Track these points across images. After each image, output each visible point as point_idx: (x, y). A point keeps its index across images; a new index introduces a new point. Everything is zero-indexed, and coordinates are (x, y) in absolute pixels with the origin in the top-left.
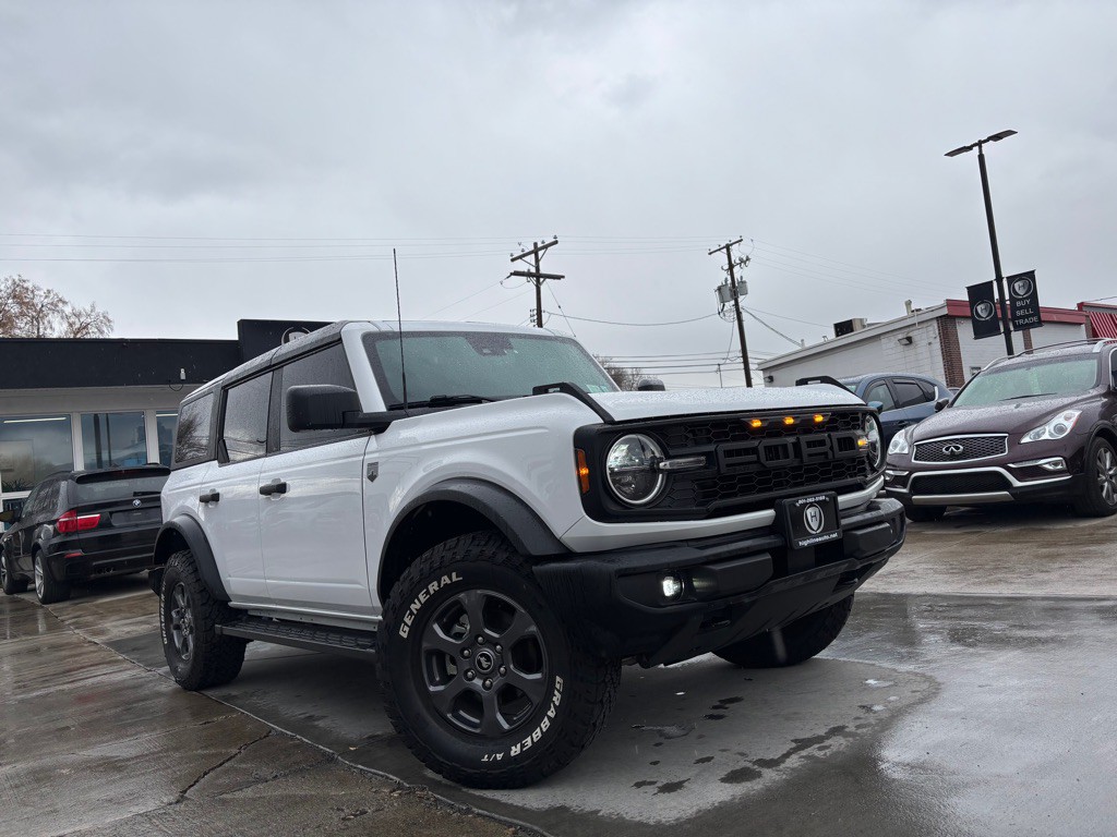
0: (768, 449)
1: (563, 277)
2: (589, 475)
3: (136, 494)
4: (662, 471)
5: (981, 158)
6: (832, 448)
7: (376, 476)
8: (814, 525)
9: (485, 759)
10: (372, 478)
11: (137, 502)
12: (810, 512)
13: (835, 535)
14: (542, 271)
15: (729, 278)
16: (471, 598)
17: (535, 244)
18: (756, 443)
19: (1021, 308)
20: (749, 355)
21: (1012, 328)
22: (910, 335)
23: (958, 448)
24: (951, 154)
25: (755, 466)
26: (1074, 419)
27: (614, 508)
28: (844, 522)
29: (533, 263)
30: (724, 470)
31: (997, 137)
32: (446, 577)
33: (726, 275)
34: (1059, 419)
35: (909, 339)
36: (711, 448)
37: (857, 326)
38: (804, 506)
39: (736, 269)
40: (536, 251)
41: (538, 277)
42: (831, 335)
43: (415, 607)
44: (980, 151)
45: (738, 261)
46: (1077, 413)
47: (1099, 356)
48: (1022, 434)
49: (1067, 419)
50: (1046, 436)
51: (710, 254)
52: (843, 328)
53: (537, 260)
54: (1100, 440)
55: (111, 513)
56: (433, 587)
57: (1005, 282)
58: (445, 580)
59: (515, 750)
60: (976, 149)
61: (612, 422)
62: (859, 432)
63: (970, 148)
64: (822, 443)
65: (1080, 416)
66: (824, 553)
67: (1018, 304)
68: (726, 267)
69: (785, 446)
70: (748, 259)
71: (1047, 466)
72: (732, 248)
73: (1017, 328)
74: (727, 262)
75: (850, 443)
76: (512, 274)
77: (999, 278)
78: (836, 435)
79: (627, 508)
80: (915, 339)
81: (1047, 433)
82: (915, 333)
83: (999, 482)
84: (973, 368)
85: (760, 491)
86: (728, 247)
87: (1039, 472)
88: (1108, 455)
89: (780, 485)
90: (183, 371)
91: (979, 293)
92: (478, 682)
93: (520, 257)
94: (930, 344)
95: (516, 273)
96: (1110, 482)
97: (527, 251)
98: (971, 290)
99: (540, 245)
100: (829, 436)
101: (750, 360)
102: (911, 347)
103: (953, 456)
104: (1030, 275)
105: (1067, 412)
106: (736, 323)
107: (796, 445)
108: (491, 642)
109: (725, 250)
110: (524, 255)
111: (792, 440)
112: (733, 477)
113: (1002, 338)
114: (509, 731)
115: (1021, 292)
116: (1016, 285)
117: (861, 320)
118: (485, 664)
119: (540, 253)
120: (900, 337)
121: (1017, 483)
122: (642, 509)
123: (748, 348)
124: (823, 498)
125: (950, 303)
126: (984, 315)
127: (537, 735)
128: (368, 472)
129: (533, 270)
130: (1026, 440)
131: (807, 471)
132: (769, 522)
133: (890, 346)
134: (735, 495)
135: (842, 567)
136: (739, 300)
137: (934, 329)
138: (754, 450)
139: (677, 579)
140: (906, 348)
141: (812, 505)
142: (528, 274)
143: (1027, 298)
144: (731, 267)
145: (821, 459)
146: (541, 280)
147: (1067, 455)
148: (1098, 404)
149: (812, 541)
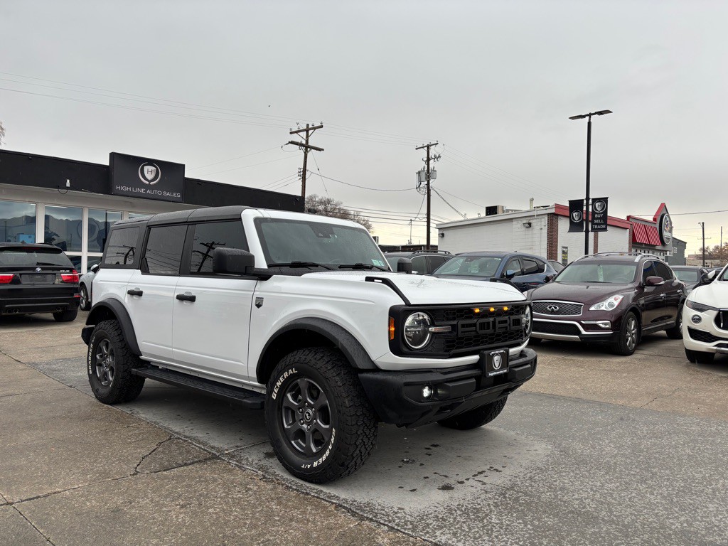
0: (481, 324)
1: (323, 150)
2: (395, 331)
3: (38, 264)
4: (430, 332)
5: (589, 124)
6: (509, 325)
7: (261, 306)
8: (497, 365)
9: (303, 467)
10: (259, 306)
11: (39, 269)
12: (496, 358)
13: (505, 371)
14: (310, 144)
15: (426, 166)
16: (303, 383)
17: (308, 125)
18: (475, 320)
19: (597, 218)
20: (431, 217)
21: (590, 229)
22: (530, 221)
23: (556, 308)
24: (573, 118)
25: (474, 333)
26: (619, 301)
27: (405, 350)
28: (511, 363)
29: (305, 137)
30: (460, 335)
31: (600, 113)
32: (290, 370)
33: (424, 164)
34: (611, 300)
35: (530, 224)
36: (455, 322)
37: (499, 210)
38: (493, 355)
39: (431, 162)
40: (307, 130)
41: (306, 147)
42: (483, 214)
43: (279, 384)
44: (590, 119)
45: (433, 157)
46: (621, 297)
47: (638, 264)
48: (591, 305)
49: (616, 299)
50: (603, 308)
51: (417, 149)
52: (491, 211)
53: (307, 136)
54: (631, 313)
55: (21, 274)
56: (286, 375)
57: (590, 201)
58: (290, 372)
59: (315, 464)
60: (587, 118)
61: (410, 305)
62: (523, 316)
63: (584, 117)
64: (505, 322)
65: (623, 299)
66: (499, 379)
67: (596, 216)
68: (425, 159)
69: (488, 323)
70: (439, 157)
71: (601, 325)
72: (432, 148)
73: (593, 230)
74: (426, 156)
75: (518, 322)
76: (289, 142)
77: (588, 198)
78: (513, 317)
79: (411, 350)
80: (533, 225)
81: (604, 306)
82: (534, 221)
83: (574, 330)
84: (563, 247)
85: (474, 346)
86: (428, 147)
87: (596, 327)
88: (633, 322)
89: (483, 343)
90: (68, 181)
91: (575, 205)
92: (305, 426)
93: (296, 132)
94: (541, 229)
95: (292, 143)
96: (632, 337)
97: (301, 129)
98: (571, 202)
99: (310, 126)
100: (509, 318)
101: (431, 221)
102: (530, 229)
103: (552, 312)
104: (605, 200)
105: (616, 296)
106: (426, 196)
107: (494, 322)
108: (310, 406)
109: (426, 148)
110: (299, 131)
111: (492, 319)
112: (463, 338)
113: (583, 234)
114: (316, 453)
115: (599, 209)
116: (597, 204)
117: (503, 207)
118: (308, 417)
119: (310, 132)
120: (525, 222)
121: (584, 332)
122: (417, 351)
123: (431, 213)
124: (502, 351)
125: (557, 206)
126: (576, 219)
127: (324, 457)
128: (256, 302)
129: (304, 142)
130: (592, 308)
131: (497, 336)
132: (475, 362)
133: (518, 226)
134: (462, 347)
135: (505, 386)
136: (430, 182)
137: (545, 220)
138: (474, 325)
139: (430, 388)
140: (527, 229)
141: (497, 354)
142: (301, 145)
143: (601, 213)
144: (428, 160)
145: (503, 330)
146: (309, 149)
147: (612, 320)
148: (633, 293)
149: (495, 373)
